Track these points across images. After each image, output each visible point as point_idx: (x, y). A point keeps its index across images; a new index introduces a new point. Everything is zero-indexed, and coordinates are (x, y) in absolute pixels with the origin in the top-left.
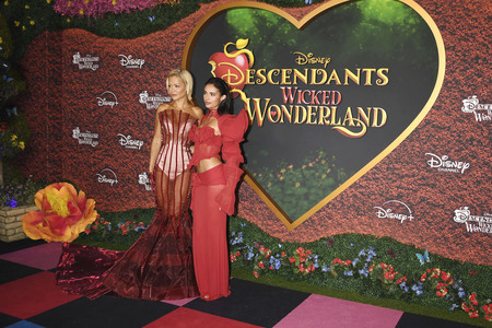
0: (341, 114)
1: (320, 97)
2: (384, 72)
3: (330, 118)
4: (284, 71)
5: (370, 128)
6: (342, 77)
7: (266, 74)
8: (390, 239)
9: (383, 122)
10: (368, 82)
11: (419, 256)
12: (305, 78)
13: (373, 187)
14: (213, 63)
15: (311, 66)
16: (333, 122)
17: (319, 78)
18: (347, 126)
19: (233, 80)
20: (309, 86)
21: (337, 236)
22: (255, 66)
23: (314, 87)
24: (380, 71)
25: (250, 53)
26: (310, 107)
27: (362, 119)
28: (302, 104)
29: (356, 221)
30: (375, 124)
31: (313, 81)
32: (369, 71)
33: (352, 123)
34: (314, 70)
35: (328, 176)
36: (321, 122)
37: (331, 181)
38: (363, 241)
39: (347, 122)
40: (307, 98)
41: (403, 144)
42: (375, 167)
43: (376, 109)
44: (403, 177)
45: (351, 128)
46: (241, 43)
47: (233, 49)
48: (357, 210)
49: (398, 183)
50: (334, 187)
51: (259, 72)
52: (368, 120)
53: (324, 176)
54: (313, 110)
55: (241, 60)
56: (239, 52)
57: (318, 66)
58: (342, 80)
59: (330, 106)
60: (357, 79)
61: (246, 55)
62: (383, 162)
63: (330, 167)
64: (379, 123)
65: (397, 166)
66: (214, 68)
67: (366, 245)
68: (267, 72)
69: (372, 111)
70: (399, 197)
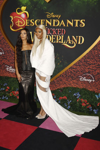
0: (65, 39)
1: (57, 31)
2: (83, 21)
3: (61, 40)
4: (42, 20)
5: (77, 44)
6: (66, 23)
7: (34, 22)
8: (85, 89)
9: (83, 42)
10: (77, 25)
11: (96, 96)
12: (50, 24)
13: (79, 68)
14: (12, 17)
15: (53, 18)
16: (62, 42)
17: (56, 23)
18: (68, 44)
19: (20, 24)
20: (52, 27)
21: (64, 88)
22: (30, 18)
23: (54, 27)
24: (81, 21)
25: (27, 13)
26: (52, 36)
27: (74, 41)
28: (50, 34)
29: (71, 82)
30: (79, 43)
31: (54, 25)
32: (77, 21)
33: (70, 42)
34: (54, 20)
35: (60, 64)
36: (57, 42)
37: (61, 66)
38: (75, 90)
39: (68, 42)
40: (51, 32)
41: (90, 51)
42: (79, 61)
43: (80, 37)
44: (90, 64)
45: (69, 45)
46: (23, 8)
47: (20, 11)
48: (72, 77)
49: (88, 67)
50: (63, 68)
51: (31, 21)
52: (76, 41)
53: (59, 64)
54: (54, 37)
55: (23, 16)
56: (23, 12)
57: (56, 18)
58: (66, 24)
59: (61, 35)
60: (72, 24)
61: (26, 14)
62: (82, 58)
63: (61, 60)
64: (81, 42)
65: (88, 60)
66: (12, 19)
67: (76, 92)
68: (35, 21)
69: (78, 37)
70: (89, 72)
